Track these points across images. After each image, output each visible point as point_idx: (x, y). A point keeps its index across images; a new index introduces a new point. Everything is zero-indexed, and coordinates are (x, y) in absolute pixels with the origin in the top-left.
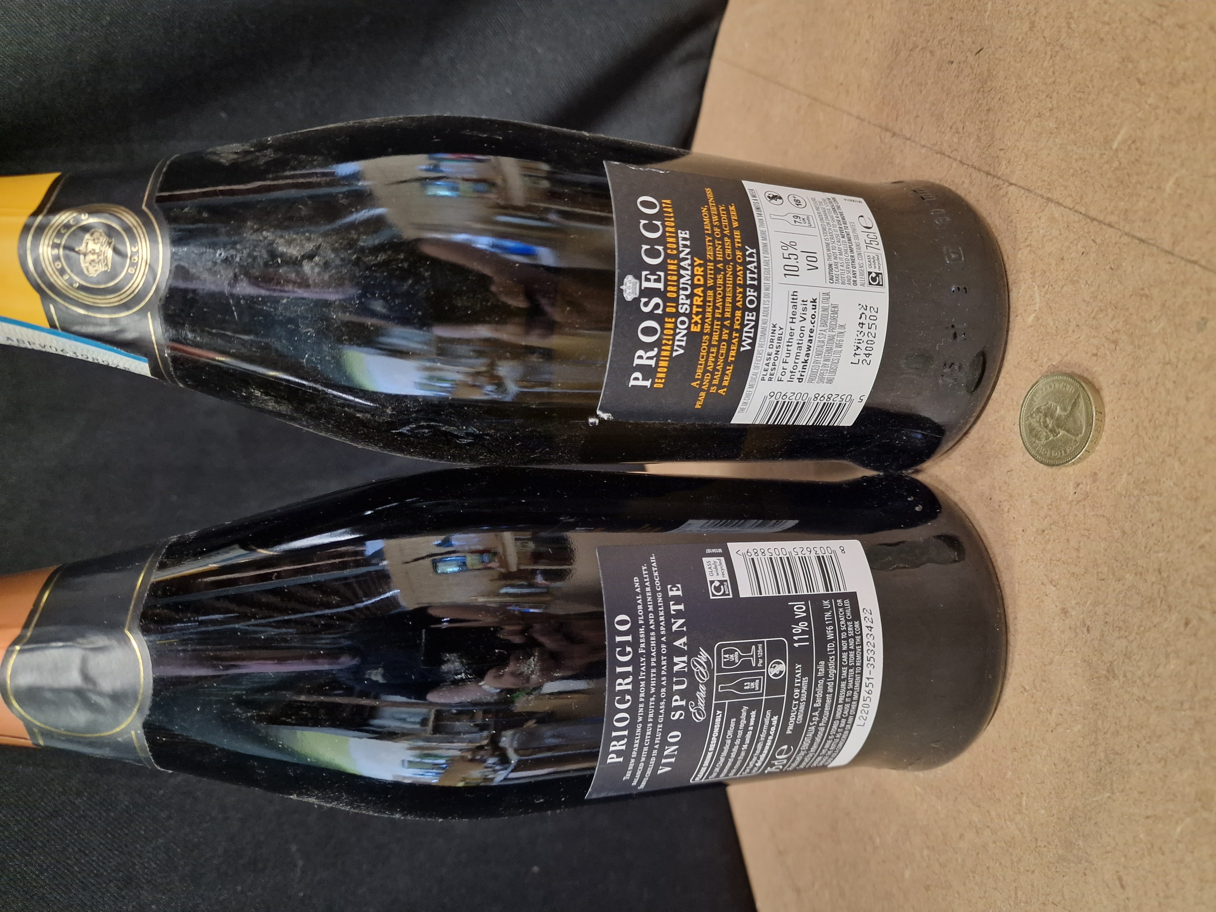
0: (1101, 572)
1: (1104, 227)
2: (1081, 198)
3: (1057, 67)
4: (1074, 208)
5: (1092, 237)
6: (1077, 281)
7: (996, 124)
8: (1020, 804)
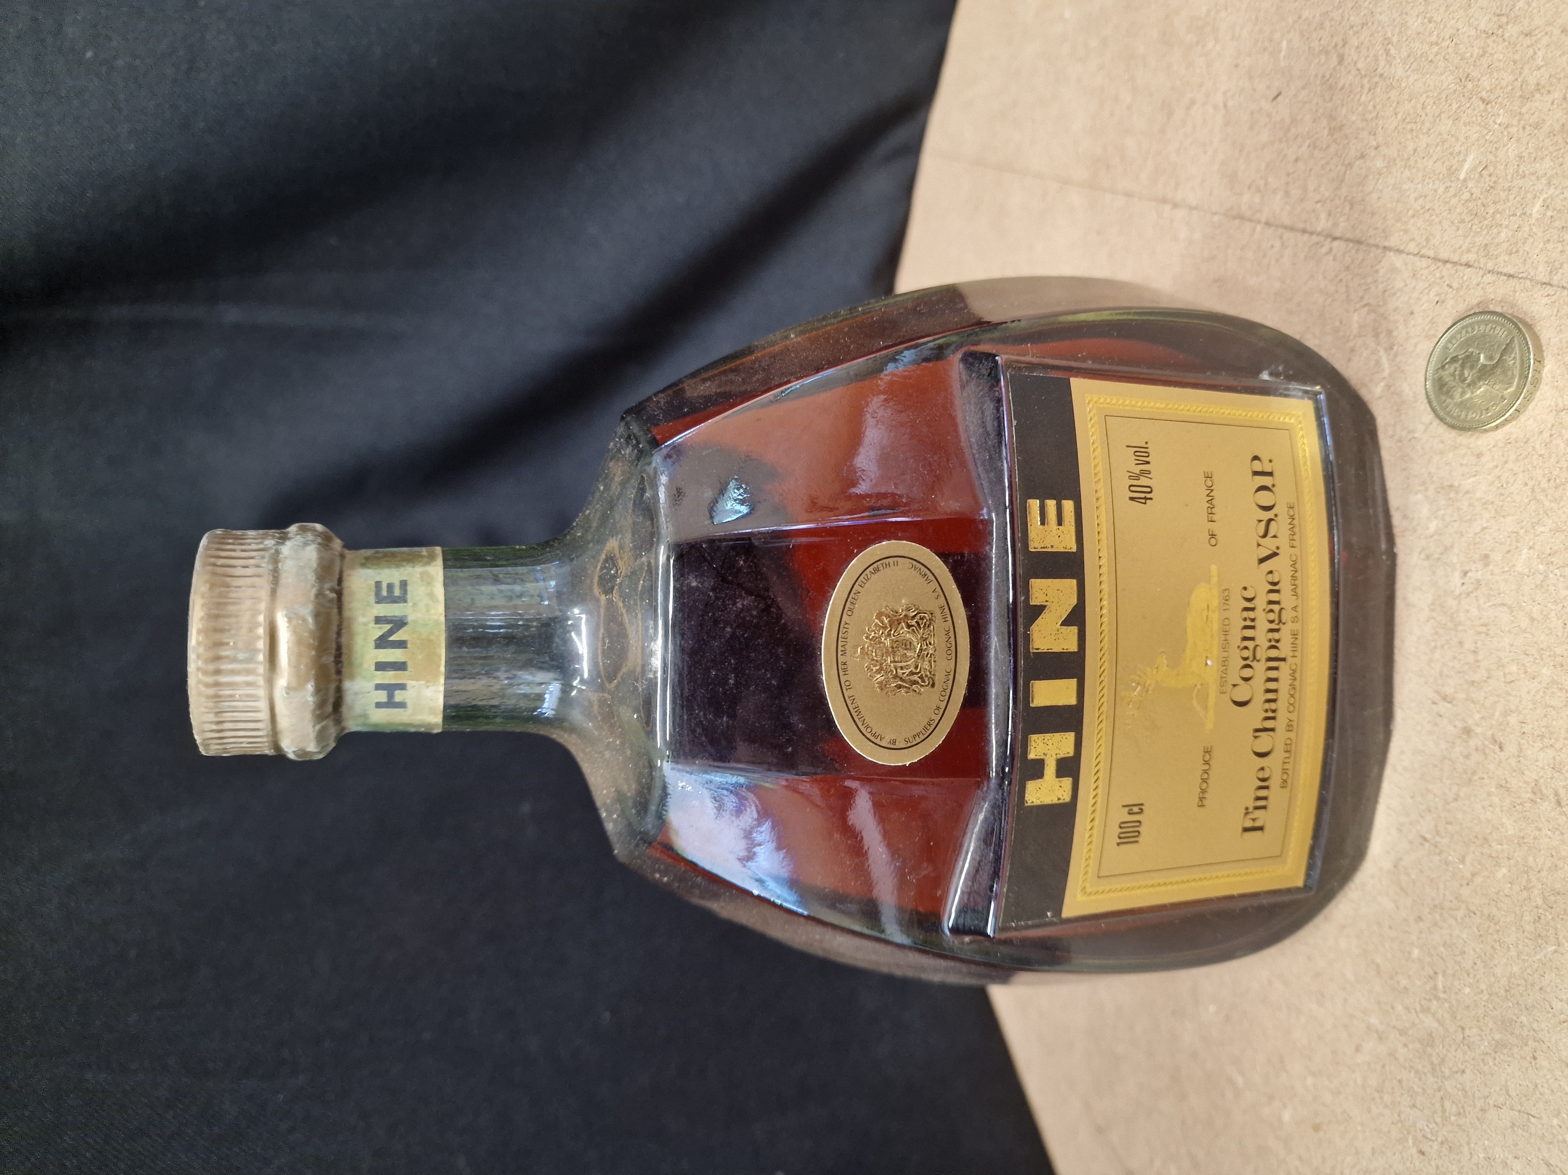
0: (1510, 673)
3: (1378, 100)
8: (1435, 988)
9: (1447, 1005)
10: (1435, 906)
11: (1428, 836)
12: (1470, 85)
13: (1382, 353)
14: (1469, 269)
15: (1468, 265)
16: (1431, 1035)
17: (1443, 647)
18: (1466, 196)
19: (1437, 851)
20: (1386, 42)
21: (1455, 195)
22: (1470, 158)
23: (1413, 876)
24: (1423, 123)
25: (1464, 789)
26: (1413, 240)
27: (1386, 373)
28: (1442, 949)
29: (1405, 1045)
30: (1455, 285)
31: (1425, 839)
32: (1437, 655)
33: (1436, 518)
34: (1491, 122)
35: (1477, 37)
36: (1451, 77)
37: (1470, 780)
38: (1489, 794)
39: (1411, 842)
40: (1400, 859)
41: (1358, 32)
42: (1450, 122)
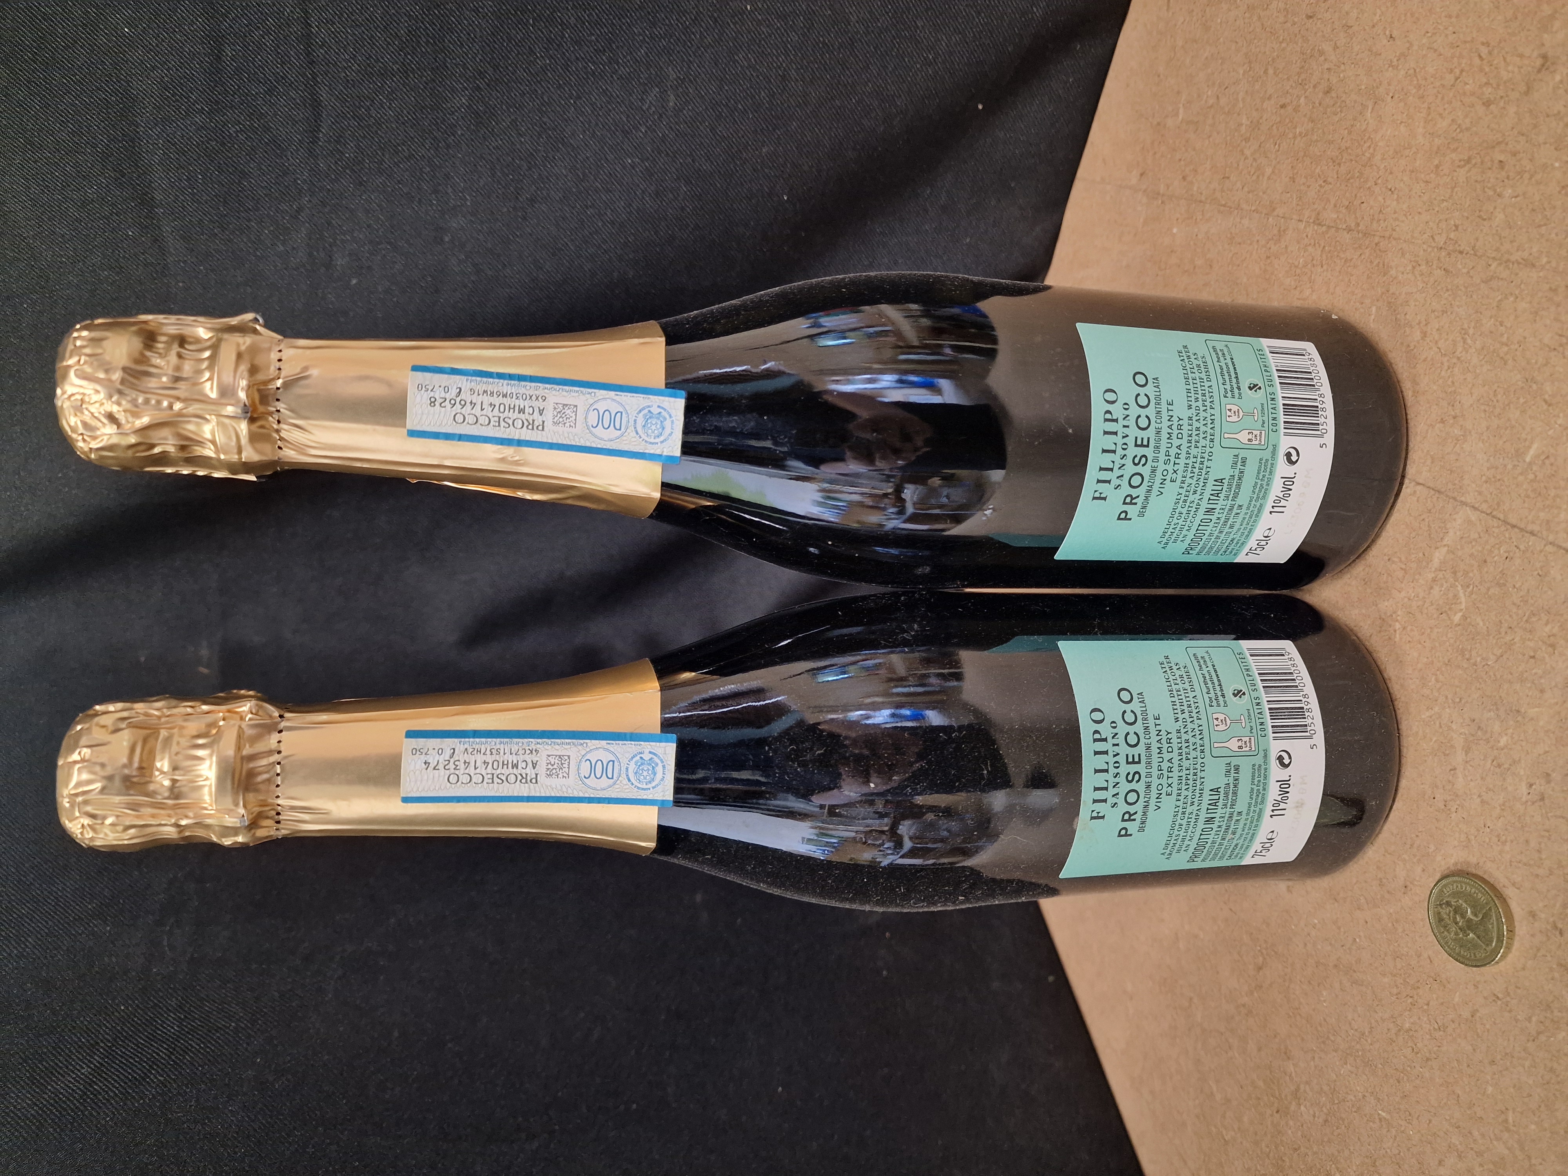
9: (1516, 1136)
10: (1507, 1054)
11: (1500, 996)
12: (1535, 387)
13: (1459, 588)
14: (1533, 538)
15: (1532, 533)
16: (1503, 1159)
17: (1512, 842)
18: (1531, 476)
19: (1508, 1009)
20: (1463, 332)
21: (1521, 474)
22: (1535, 446)
23: (1488, 1026)
24: (1494, 407)
25: (1530, 962)
26: (1486, 501)
27: (1463, 606)
28: (1512, 1090)
29: (1481, 1165)
30: (1522, 547)
31: (1498, 998)
32: (1507, 848)
33: (1506, 734)
34: (1553, 422)
35: (1541, 349)
36: (1519, 376)
37: (1536, 955)
38: (1551, 970)
39: (1485, 998)
40: (1477, 1010)
41: (1438, 317)
42: (1518, 413)
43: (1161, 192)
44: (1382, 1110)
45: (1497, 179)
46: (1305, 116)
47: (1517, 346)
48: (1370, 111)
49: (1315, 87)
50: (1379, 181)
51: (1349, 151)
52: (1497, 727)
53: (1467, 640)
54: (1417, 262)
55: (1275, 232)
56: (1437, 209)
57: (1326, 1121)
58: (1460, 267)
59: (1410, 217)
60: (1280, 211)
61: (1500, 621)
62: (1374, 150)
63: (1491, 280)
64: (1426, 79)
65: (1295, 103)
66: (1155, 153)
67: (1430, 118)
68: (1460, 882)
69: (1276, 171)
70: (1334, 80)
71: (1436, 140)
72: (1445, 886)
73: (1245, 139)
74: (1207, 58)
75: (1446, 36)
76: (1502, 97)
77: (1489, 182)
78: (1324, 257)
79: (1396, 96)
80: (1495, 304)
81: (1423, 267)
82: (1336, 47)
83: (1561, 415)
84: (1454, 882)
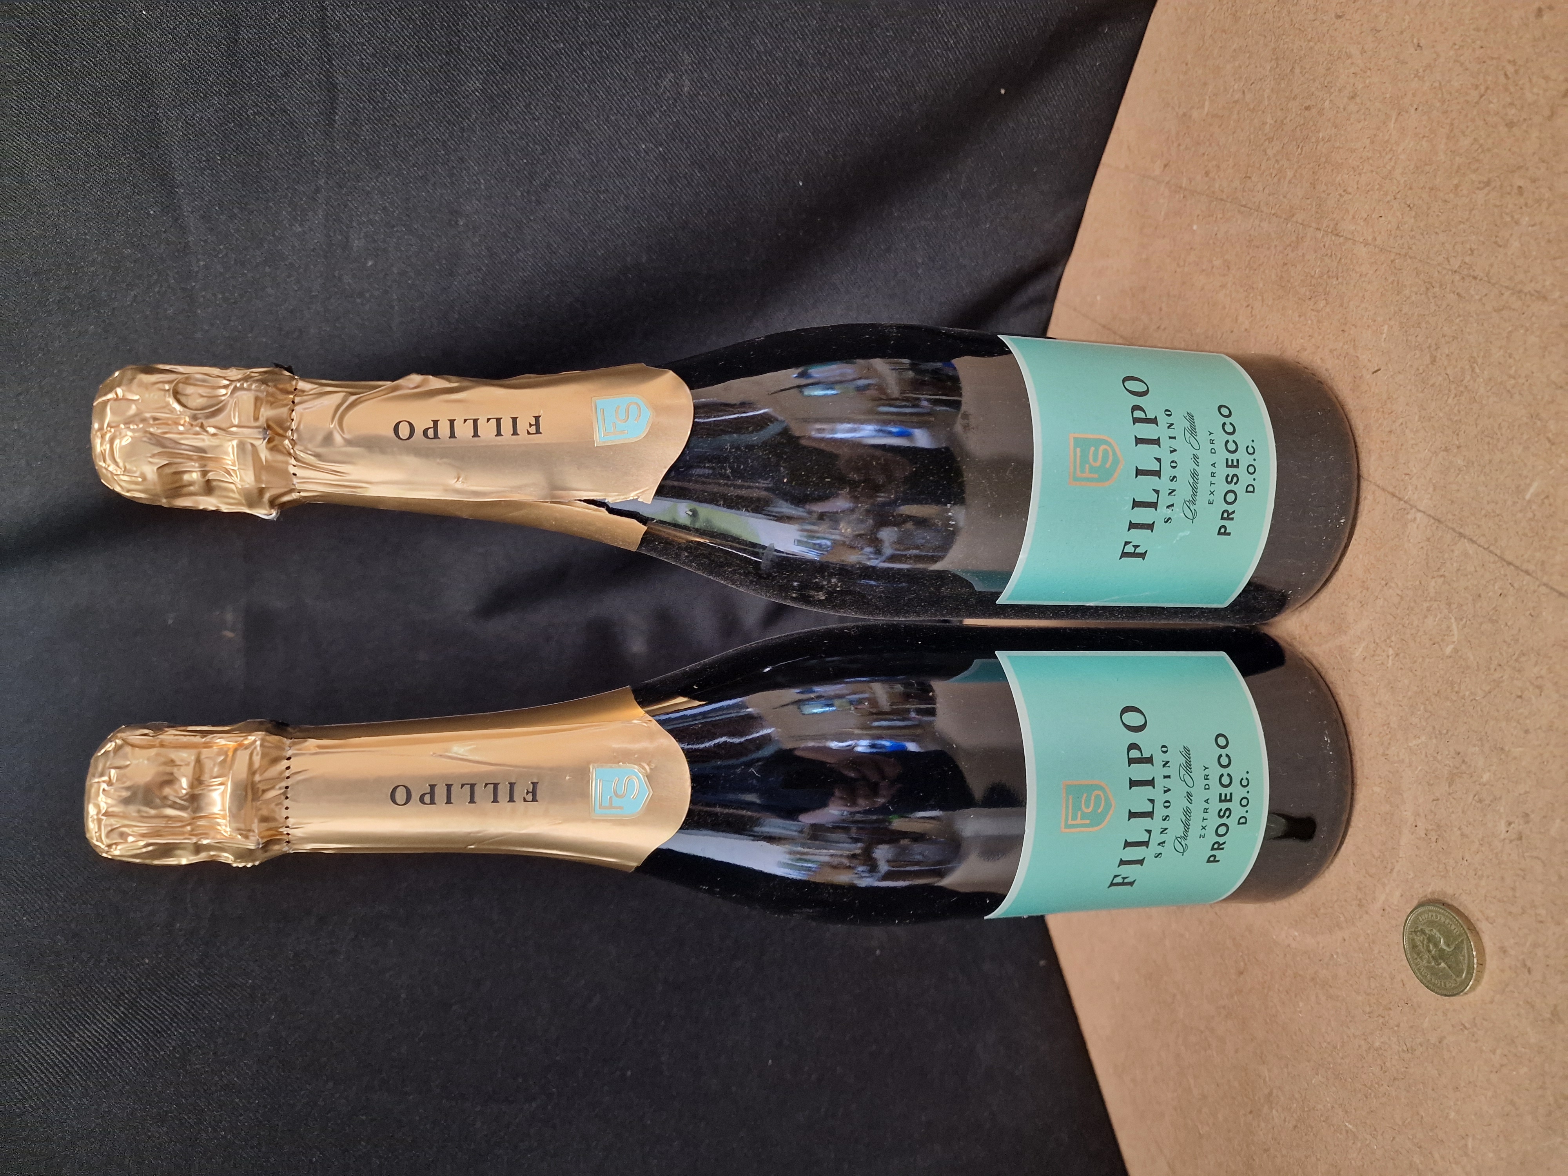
1: (1521, 573)
2: (1496, 540)
4: (1488, 548)
5: (1510, 581)
6: (1497, 622)
7: (1399, 447)
43: (1184, 186)
44: (1349, 1122)
45: (1515, 205)
46: (1329, 120)
47: (1523, 380)
48: (1393, 120)
49: (1340, 91)
50: (1398, 196)
51: (1371, 161)
52: (1481, 763)
53: (1457, 673)
54: (1431, 283)
55: (1294, 238)
56: (1454, 230)
57: (1295, 1127)
58: (1473, 293)
59: (1426, 237)
60: (1300, 217)
61: (1490, 657)
62: (1395, 163)
63: (1502, 310)
64: (1451, 93)
65: (1319, 106)
66: (1179, 145)
67: (1452, 135)
68: (1435, 912)
69: (1298, 175)
70: (1360, 86)
71: (1457, 158)
72: (1421, 914)
73: (1268, 139)
74: (1235, 50)
75: (1474, 50)
76: (1525, 120)
77: (1506, 207)
78: (1340, 270)
79: (1420, 109)
80: (1505, 334)
81: (1437, 289)
82: (1363, 52)
83: (1563, 455)
84: (1430, 911)
